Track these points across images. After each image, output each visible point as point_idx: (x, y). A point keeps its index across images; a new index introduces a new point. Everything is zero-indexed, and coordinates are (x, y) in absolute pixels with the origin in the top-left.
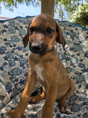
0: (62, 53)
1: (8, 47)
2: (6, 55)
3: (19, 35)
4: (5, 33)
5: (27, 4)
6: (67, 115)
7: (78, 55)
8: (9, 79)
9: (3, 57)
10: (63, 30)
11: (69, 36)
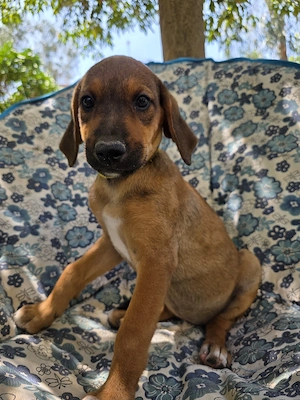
0: (227, 167)
1: (54, 170)
2: (49, 192)
4: (45, 132)
5: (143, 28)
7: (283, 167)
8: (53, 258)
9: (42, 199)
10: (229, 88)
11: (249, 108)
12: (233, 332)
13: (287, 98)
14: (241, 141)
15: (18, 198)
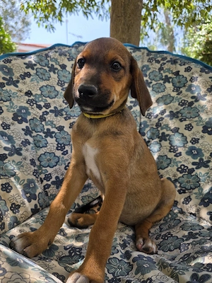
0: (151, 123)
1: (33, 108)
2: (28, 125)
3: (58, 84)
4: (27, 80)
5: (85, 13)
6: (146, 255)
7: (189, 127)
8: (32, 173)
9: (23, 129)
10: (157, 70)
11: (169, 86)
12: (152, 231)
13: (195, 83)
14: (162, 107)
15: (6, 126)
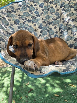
0: (64, 24)
1: (20, 20)
2: (19, 25)
4: (19, 10)
10: (68, 4)
14: (69, 18)
15: (12, 25)
